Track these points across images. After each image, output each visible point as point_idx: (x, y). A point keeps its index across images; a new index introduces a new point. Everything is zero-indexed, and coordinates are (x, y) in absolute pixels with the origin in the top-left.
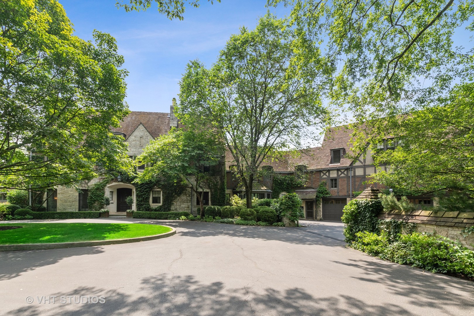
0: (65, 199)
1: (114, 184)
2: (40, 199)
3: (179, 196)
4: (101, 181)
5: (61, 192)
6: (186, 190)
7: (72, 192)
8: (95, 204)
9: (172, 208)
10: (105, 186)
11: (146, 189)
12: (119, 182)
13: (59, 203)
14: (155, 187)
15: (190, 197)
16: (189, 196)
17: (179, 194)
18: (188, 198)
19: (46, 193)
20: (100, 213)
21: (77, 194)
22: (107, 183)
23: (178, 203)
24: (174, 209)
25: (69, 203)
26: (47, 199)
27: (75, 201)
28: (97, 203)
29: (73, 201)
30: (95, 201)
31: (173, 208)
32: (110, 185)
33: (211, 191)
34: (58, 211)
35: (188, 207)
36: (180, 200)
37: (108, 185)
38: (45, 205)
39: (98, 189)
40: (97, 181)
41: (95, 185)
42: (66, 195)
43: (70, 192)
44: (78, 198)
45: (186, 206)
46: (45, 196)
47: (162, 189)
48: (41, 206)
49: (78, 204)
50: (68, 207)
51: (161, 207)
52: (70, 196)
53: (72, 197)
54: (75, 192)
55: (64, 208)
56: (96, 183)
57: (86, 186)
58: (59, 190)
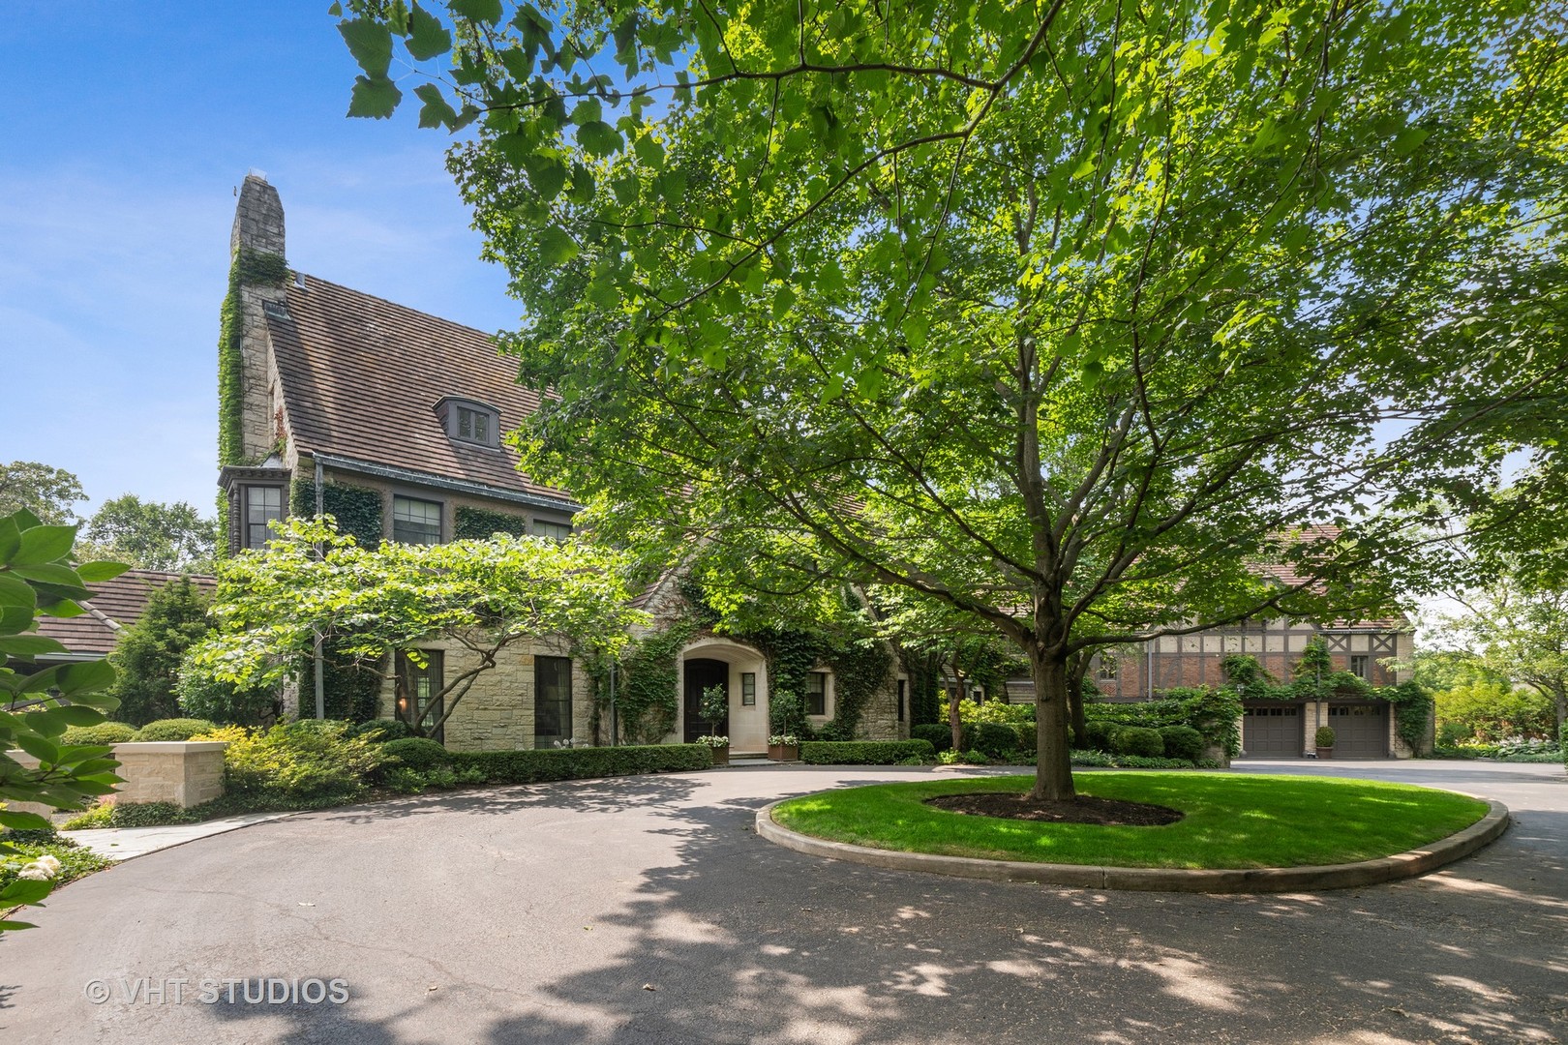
0: (481, 694)
1: (705, 642)
3: (873, 692)
4: (665, 630)
5: (462, 663)
7: (509, 669)
8: (647, 718)
9: (857, 731)
10: (681, 648)
14: (819, 660)
17: (874, 688)
18: (891, 699)
21: (530, 677)
23: (871, 715)
24: (862, 731)
25: (497, 715)
27: (521, 704)
29: (514, 707)
30: (647, 705)
32: (695, 646)
33: (910, 680)
34: (450, 748)
35: (893, 727)
36: (875, 705)
37: (687, 648)
39: (660, 659)
40: (650, 629)
41: (647, 642)
42: (483, 681)
43: (499, 668)
44: (532, 694)
47: (834, 667)
49: (533, 718)
50: (495, 731)
51: (830, 726)
52: (500, 681)
53: (509, 688)
54: (521, 668)
55: (476, 735)
56: (649, 636)
57: (565, 644)
58: (454, 653)
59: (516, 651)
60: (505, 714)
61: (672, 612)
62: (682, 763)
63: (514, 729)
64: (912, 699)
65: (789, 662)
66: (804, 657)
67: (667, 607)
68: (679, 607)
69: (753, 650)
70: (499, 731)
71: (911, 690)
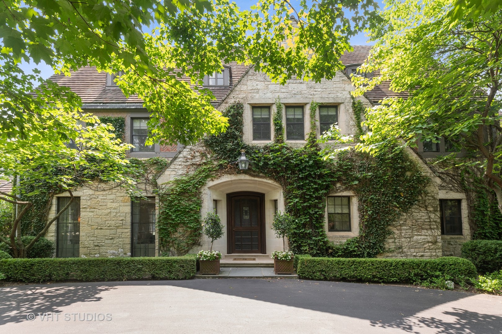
0: (99, 220)
1: (226, 178)
2: (40, 221)
3: (406, 210)
4: (192, 173)
5: (89, 203)
6: (426, 193)
7: (115, 205)
8: (177, 235)
9: (387, 246)
10: (202, 183)
11: (317, 190)
12: (239, 172)
13: (83, 233)
14: (338, 185)
15: (438, 214)
16: (435, 211)
17: (406, 206)
18: (433, 216)
19: (54, 208)
20: (198, 262)
21: (128, 209)
22: (207, 177)
23: (405, 231)
24: (392, 246)
25: (108, 232)
26: (57, 219)
27: (122, 226)
28: (180, 230)
29: (117, 227)
30: (175, 226)
31: (390, 244)
32: (216, 182)
33: (468, 198)
35: (435, 242)
36: (409, 222)
37: (210, 184)
38: (51, 236)
39: (183, 192)
40: (180, 172)
41: (177, 182)
42: (100, 212)
43: (110, 205)
44: (129, 219)
45: (429, 239)
46: (53, 214)
47: (357, 191)
48: (36, 240)
49: (129, 234)
50: (107, 241)
51: (357, 241)
52: (110, 213)
53: (115, 216)
54: (122, 204)
55: (96, 244)
56: (179, 178)
57: (150, 188)
58: (84, 198)
59: (118, 194)
60: (113, 232)
61: (198, 160)
62: (164, 274)
63: (118, 240)
64: (471, 215)
65: (299, 188)
66: (315, 183)
67: (194, 157)
68: (203, 155)
69: (270, 181)
70: (109, 241)
71: (470, 207)
